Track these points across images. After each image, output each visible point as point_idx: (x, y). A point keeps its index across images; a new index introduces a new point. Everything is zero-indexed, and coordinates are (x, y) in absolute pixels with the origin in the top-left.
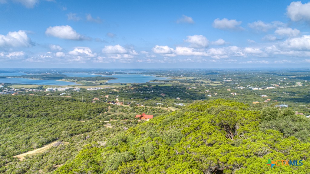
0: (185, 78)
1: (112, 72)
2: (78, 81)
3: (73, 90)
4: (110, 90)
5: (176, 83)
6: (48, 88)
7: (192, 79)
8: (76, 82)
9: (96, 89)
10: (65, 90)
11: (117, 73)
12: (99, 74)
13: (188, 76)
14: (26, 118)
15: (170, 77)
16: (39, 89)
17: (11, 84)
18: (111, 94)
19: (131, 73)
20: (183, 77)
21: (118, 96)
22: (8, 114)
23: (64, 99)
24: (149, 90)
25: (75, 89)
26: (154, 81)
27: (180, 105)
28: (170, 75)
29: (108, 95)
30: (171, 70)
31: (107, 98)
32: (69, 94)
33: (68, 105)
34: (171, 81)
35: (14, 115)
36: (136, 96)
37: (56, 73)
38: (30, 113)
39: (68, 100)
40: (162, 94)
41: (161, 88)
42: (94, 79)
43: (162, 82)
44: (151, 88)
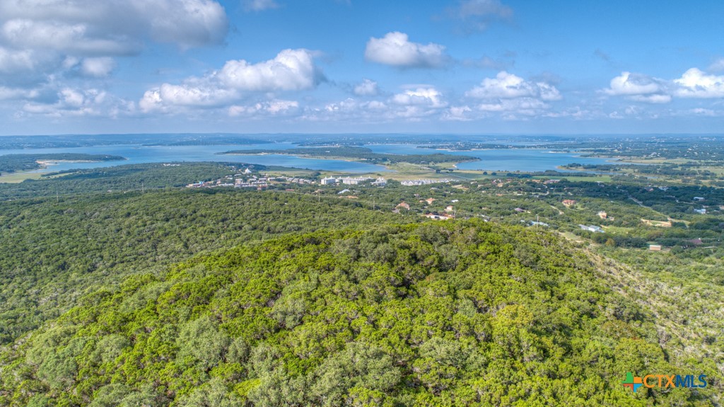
0: (661, 161)
1: (472, 143)
2: (392, 162)
3: (372, 184)
4: (448, 185)
5: (627, 175)
6: (326, 178)
7: (679, 163)
8: (388, 165)
9: (420, 184)
10: (357, 183)
11: (484, 147)
12: (442, 147)
13: (674, 155)
14: (264, 233)
15: (619, 158)
16: (310, 178)
17: (264, 168)
18: (445, 195)
19: (519, 147)
20: (658, 157)
21: (457, 201)
22: (239, 224)
23: (342, 202)
24: (539, 191)
25: (376, 182)
26: (571, 166)
27: (592, 229)
28: (621, 152)
29: (436, 198)
30: (630, 139)
31: (427, 204)
32: (357, 192)
33: (342, 213)
34: (618, 168)
35: (247, 227)
36: (497, 203)
37: (353, 144)
38: (273, 224)
39: (347, 204)
40: (565, 201)
41: (572, 186)
42: (427, 160)
43: (588, 171)
44: (546, 185)
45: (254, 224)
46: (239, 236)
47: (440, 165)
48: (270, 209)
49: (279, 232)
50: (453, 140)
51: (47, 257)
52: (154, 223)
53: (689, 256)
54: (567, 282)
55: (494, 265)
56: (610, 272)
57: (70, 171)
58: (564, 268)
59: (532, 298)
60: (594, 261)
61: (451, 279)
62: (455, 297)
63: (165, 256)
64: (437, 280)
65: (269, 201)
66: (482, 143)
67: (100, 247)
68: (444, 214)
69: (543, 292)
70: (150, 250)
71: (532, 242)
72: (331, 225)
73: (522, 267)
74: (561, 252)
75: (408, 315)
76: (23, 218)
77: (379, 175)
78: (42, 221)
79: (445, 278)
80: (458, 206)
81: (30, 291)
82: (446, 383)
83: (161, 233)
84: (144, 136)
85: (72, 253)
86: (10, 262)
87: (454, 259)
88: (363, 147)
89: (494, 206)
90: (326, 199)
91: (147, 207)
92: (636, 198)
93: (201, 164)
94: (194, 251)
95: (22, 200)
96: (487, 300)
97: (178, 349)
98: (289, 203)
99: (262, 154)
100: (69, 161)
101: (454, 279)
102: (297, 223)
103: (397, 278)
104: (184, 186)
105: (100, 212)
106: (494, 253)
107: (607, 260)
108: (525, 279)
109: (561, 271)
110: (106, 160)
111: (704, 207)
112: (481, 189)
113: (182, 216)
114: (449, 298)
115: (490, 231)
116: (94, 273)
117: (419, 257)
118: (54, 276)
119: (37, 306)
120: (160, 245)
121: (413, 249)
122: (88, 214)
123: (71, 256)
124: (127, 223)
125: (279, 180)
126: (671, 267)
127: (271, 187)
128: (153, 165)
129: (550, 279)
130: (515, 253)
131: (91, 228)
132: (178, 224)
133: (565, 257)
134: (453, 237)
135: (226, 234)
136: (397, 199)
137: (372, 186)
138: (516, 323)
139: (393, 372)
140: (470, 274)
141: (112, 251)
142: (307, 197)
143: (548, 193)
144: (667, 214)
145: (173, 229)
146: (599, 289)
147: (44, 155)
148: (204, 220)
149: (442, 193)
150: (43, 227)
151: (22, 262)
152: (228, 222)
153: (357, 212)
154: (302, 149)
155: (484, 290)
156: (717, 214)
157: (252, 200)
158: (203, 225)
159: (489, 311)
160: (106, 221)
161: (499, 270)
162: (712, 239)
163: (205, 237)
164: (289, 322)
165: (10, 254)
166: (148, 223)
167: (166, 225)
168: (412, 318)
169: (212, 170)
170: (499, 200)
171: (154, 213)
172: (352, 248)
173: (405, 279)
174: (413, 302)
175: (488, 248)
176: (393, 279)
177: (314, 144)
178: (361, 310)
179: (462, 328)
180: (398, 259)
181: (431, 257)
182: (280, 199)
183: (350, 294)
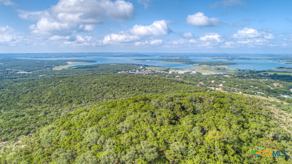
1: (235, 57)
3: (190, 73)
4: (222, 75)
6: (171, 71)
8: (198, 66)
9: (210, 74)
10: (183, 73)
11: (240, 59)
12: (222, 59)
14: (143, 92)
16: (165, 71)
17: (148, 66)
18: (220, 79)
19: (256, 59)
21: (225, 82)
22: (134, 88)
23: (176, 81)
24: (263, 79)
25: (192, 73)
26: (280, 68)
27: (286, 96)
29: (216, 80)
31: (211, 83)
32: (183, 77)
33: (175, 86)
35: (137, 89)
36: (243, 83)
37: (184, 57)
38: (147, 89)
39: (178, 82)
40: (275, 83)
41: (279, 77)
42: (215, 64)
43: (288, 70)
44: (267, 76)
45: (140, 89)
46: (134, 93)
47: (220, 67)
48: (146, 83)
49: (149, 92)
50: (226, 56)
51: (66, 98)
54: (253, 121)
56: (281, 118)
57: (77, 66)
58: (255, 115)
61: (195, 118)
62: (195, 125)
63: (106, 100)
64: (189, 118)
65: (147, 79)
66: (239, 57)
67: (84, 95)
68: (218, 87)
69: (237, 125)
70: (101, 97)
71: (243, 103)
72: (170, 90)
73: (231, 114)
74: (257, 108)
75: (170, 132)
76: (60, 83)
77: (193, 70)
78: (65, 85)
79: (193, 117)
80: (225, 84)
81: (59, 110)
82: (177, 161)
83: (105, 90)
84: (104, 53)
86: (53, 99)
87: (200, 109)
89: (241, 84)
90: (169, 79)
91: (101, 81)
93: (124, 64)
94: (117, 98)
95: (61, 76)
96: (208, 127)
97: (83, 138)
98: (155, 81)
99: (147, 61)
100: (78, 62)
101: (197, 118)
102: (156, 89)
104: (117, 72)
105: (85, 82)
106: (220, 107)
107: (281, 112)
108: (231, 119)
109: (252, 116)
110: (90, 62)
112: (236, 77)
113: (114, 84)
114: (191, 126)
116: (81, 104)
117: (185, 107)
118: (68, 105)
119: (60, 115)
120: (105, 95)
121: (183, 105)
122: (81, 82)
123: (74, 98)
124: (94, 86)
125: (153, 71)
127: (149, 74)
128: (106, 64)
129: (244, 120)
130: (230, 108)
131: (82, 88)
132: (112, 87)
133: (258, 110)
135: (129, 92)
136: (199, 80)
138: (214, 138)
139: (154, 154)
140: (205, 116)
141: (88, 97)
142: (162, 78)
143: (267, 79)
145: (110, 89)
146: (269, 125)
147: (69, 60)
148: (121, 86)
149: (219, 78)
150: (66, 87)
151: (58, 99)
152: (130, 87)
153: (181, 85)
154: (163, 59)
155: (208, 123)
157: (140, 79)
158: (121, 88)
159: (209, 132)
160: (87, 85)
161: (220, 115)
163: (121, 93)
164: (124, 131)
165: (54, 96)
166: (101, 86)
167: (108, 88)
168: (172, 133)
169: (128, 67)
170: (244, 82)
171: (104, 83)
172: (158, 103)
173: (177, 117)
174: (174, 126)
175: (218, 105)
176: (170, 117)
177: (168, 57)
178: (151, 128)
179: (191, 139)
180: (175, 108)
181: (191, 108)
182: (151, 79)
183: (150, 122)
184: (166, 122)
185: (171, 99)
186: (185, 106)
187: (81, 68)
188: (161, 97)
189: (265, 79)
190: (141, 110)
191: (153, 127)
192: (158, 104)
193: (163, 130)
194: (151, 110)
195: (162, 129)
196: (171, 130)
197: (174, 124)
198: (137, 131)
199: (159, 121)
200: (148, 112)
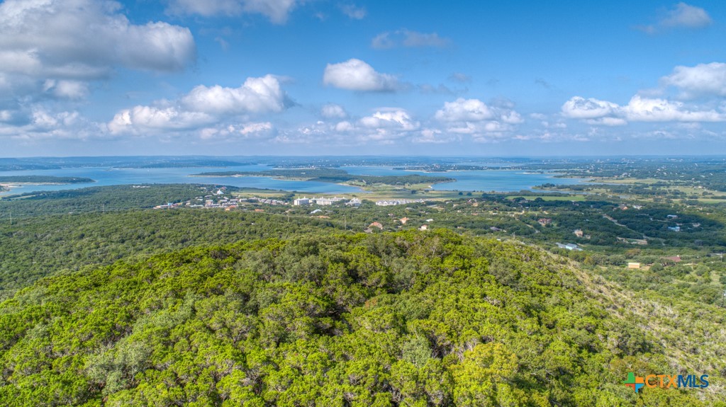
0: (633, 181)
1: (447, 165)
2: (367, 183)
3: (347, 204)
4: (423, 205)
5: (600, 194)
6: (299, 199)
7: (649, 183)
8: (364, 186)
9: (395, 204)
10: (330, 204)
11: (460, 168)
12: (418, 169)
13: (644, 175)
15: (592, 178)
16: (283, 199)
17: (236, 189)
18: (420, 215)
19: (494, 168)
20: (628, 177)
21: (432, 220)
23: (312, 221)
24: (515, 210)
25: (350, 203)
26: (545, 187)
27: (569, 247)
28: (593, 173)
29: (410, 218)
30: (601, 160)
31: (401, 224)
32: (329, 212)
34: (590, 188)
36: (473, 223)
37: (328, 165)
39: (317, 224)
40: (541, 220)
41: (547, 205)
42: (403, 181)
43: (562, 191)
44: (522, 204)
47: (415, 187)
48: (234, 230)
50: (426, 162)
52: (108, 245)
53: (670, 274)
54: (556, 305)
55: (464, 284)
56: (601, 292)
57: (33, 193)
58: (550, 287)
59: (514, 328)
60: (581, 279)
61: (401, 304)
62: (404, 331)
64: (380, 306)
65: (235, 220)
66: (457, 164)
67: (44, 271)
69: (528, 320)
71: (511, 257)
73: (499, 287)
74: (545, 268)
75: (319, 366)
77: (354, 196)
79: (392, 303)
80: (432, 225)
83: (113, 255)
85: (12, 278)
87: (408, 276)
88: (339, 169)
89: (469, 225)
90: (295, 218)
91: (102, 229)
92: (611, 217)
93: (171, 185)
96: (450, 334)
98: (256, 223)
99: (236, 176)
100: (35, 184)
101: (405, 304)
103: (317, 304)
104: (153, 205)
105: (53, 234)
106: (463, 268)
107: (596, 277)
108: (504, 302)
109: (547, 291)
110: (73, 182)
111: (678, 224)
112: (456, 209)
113: (139, 237)
114: (392, 334)
115: (460, 243)
117: (360, 274)
121: (352, 264)
122: (39, 236)
123: (9, 281)
124: (78, 245)
125: (251, 201)
126: (654, 285)
127: (241, 208)
128: (121, 187)
129: (535, 301)
130: (491, 268)
131: (39, 251)
132: (134, 246)
133: (550, 274)
134: (412, 250)
136: (370, 218)
137: (346, 206)
140: (429, 296)
142: (276, 217)
143: (523, 212)
144: (642, 232)
146: (594, 312)
147: (8, 178)
148: (162, 241)
149: (417, 213)
152: (188, 243)
153: (327, 231)
154: (276, 171)
155: (446, 319)
156: (692, 231)
157: (216, 220)
158: (161, 246)
159: (453, 350)
160: (57, 243)
161: (469, 290)
162: (690, 256)
166: (102, 244)
167: (121, 247)
168: (326, 369)
169: (182, 193)
170: (475, 219)
171: (110, 234)
172: (265, 262)
173: (335, 306)
174: (334, 341)
175: (455, 263)
176: (311, 306)
177: (290, 166)
178: (241, 358)
179: (406, 385)
180: (328, 276)
181: (378, 273)
182: (247, 219)
183: (235, 332)
184: (300, 325)
185: (311, 247)
186: (358, 269)
187: (44, 197)
188: (276, 245)
189: (520, 212)
190: (202, 290)
191: (247, 350)
192: (266, 266)
193: (291, 359)
194: (242, 288)
195: (284, 357)
196: (321, 358)
197: (330, 332)
198: (176, 375)
199: (270, 323)
200: (226, 295)
